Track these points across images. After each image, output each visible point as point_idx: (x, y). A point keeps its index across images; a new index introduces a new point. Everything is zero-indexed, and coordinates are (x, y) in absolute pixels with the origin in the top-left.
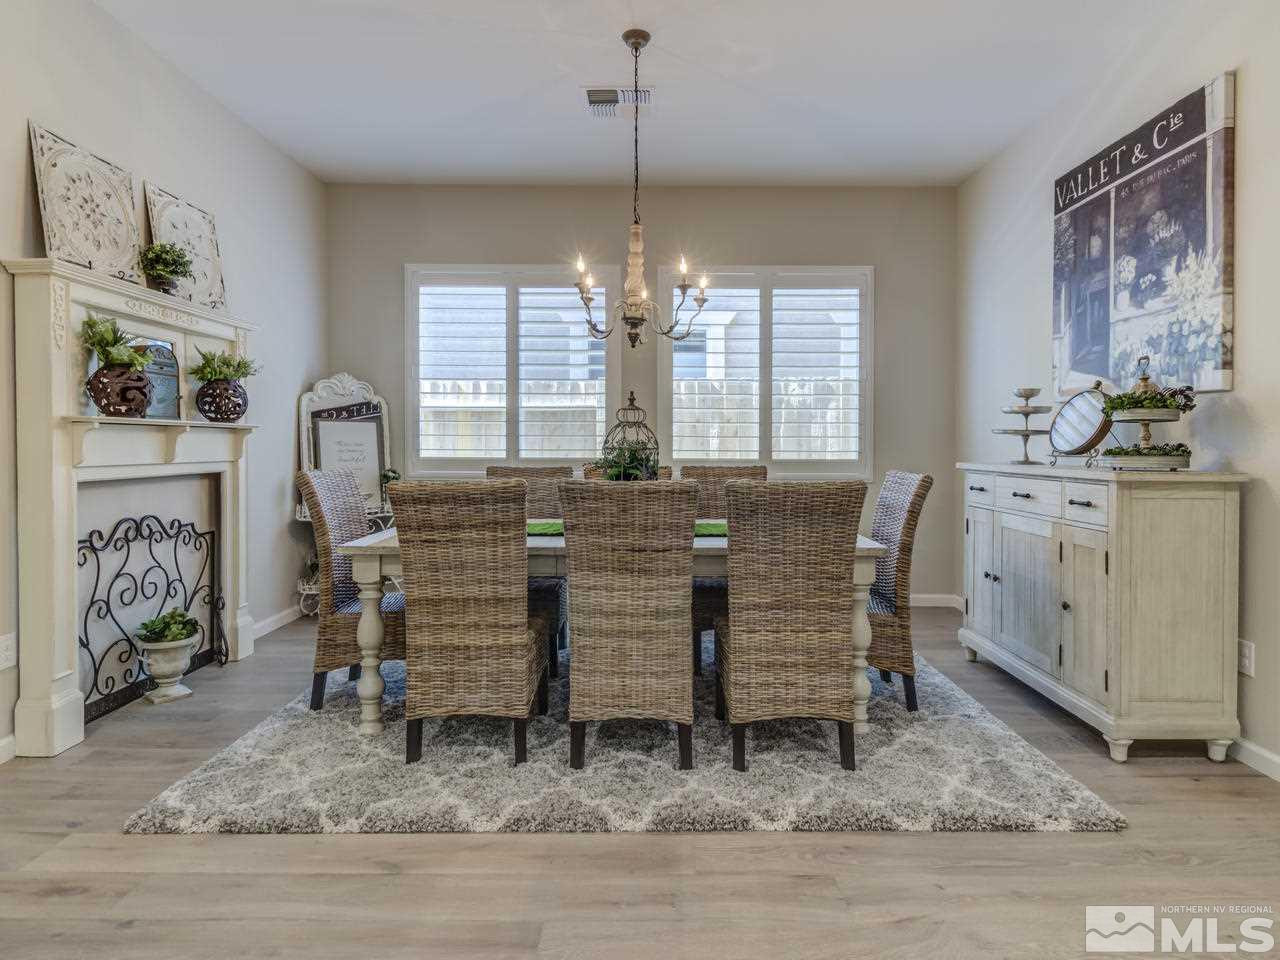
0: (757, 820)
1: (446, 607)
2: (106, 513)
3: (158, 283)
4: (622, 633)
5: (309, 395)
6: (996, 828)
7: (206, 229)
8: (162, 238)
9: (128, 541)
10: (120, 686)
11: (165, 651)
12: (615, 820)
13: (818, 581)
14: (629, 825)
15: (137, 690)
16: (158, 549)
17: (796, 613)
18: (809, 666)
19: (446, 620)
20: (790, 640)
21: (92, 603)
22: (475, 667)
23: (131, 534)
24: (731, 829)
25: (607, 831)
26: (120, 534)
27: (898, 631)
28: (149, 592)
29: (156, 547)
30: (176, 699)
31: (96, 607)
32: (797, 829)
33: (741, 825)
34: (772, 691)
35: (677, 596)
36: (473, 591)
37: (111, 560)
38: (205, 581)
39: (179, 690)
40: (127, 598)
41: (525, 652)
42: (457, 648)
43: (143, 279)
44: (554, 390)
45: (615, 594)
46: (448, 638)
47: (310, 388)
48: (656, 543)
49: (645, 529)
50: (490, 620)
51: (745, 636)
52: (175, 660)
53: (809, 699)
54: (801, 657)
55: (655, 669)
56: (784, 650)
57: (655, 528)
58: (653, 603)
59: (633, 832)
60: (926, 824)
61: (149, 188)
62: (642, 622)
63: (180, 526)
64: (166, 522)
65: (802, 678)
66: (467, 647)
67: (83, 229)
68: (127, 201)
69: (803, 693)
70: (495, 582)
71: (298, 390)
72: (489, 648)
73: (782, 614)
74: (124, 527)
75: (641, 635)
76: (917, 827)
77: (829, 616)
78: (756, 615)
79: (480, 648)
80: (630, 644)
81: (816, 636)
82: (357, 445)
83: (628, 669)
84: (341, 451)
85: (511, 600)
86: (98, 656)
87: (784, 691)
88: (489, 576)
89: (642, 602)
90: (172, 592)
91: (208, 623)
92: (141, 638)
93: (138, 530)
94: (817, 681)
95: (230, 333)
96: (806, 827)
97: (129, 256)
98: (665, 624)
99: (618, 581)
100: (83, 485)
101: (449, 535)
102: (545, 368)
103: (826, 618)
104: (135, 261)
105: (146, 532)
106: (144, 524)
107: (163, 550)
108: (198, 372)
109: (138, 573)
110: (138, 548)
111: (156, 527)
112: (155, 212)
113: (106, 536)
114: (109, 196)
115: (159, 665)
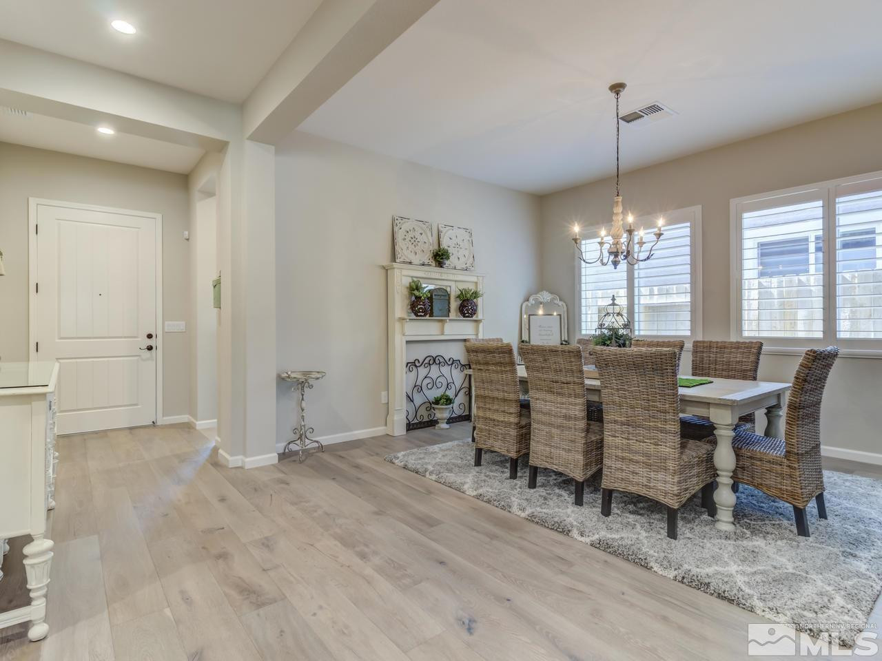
0: (575, 533)
1: (487, 400)
2: (420, 353)
3: (440, 265)
4: (551, 425)
5: (527, 303)
6: (721, 596)
7: (467, 237)
8: (444, 245)
9: (430, 365)
10: (426, 419)
11: (439, 409)
12: (515, 509)
13: (651, 412)
14: (519, 513)
15: (432, 423)
16: (442, 369)
17: (639, 430)
18: (648, 465)
19: (488, 406)
20: (636, 446)
21: (415, 386)
22: (496, 429)
23: (431, 363)
24: (561, 532)
25: (510, 512)
26: (426, 361)
27: (786, 470)
28: (439, 385)
29: (442, 368)
30: (443, 429)
31: (416, 388)
32: (592, 545)
33: (566, 532)
34: (624, 474)
35: (577, 409)
36: (496, 394)
37: (423, 371)
38: (466, 384)
39: (444, 426)
40: (430, 386)
41: (516, 427)
42: (491, 420)
43: (434, 264)
44: (656, 293)
45: (547, 403)
46: (488, 414)
47: (528, 300)
48: (563, 379)
49: (556, 371)
50: (502, 409)
51: (611, 438)
52: (442, 413)
53: (646, 485)
54: (641, 458)
55: (565, 447)
56: (630, 451)
57: (561, 371)
58: (564, 411)
59: (519, 516)
60: (671, 574)
61: (440, 226)
62: (559, 421)
63: (453, 361)
64: (447, 359)
65: (643, 471)
66: (494, 420)
67: (410, 249)
68: (429, 235)
69: (644, 481)
70: (503, 391)
71: (521, 300)
72: (502, 422)
73: (631, 429)
74: (428, 359)
75: (558, 427)
76: (665, 573)
77: (660, 436)
78: (617, 427)
79: (498, 421)
80: (554, 431)
81: (652, 446)
82: (549, 327)
83: (553, 444)
84: (540, 330)
85: (510, 400)
86: (417, 405)
87: (631, 476)
88: (500, 387)
89: (559, 410)
90: (449, 387)
91: (468, 403)
92: (433, 403)
93: (434, 361)
94: (652, 475)
95: (474, 279)
96: (598, 546)
97: (428, 255)
98: (571, 423)
99: (549, 397)
100: (408, 342)
101: (486, 367)
102: (663, 278)
103: (658, 436)
104: (430, 257)
105: (438, 362)
106: (437, 359)
107: (445, 370)
108: (458, 297)
109: (434, 377)
110: (434, 368)
111: (442, 360)
112: (442, 235)
113: (421, 361)
114: (421, 234)
115: (439, 415)
